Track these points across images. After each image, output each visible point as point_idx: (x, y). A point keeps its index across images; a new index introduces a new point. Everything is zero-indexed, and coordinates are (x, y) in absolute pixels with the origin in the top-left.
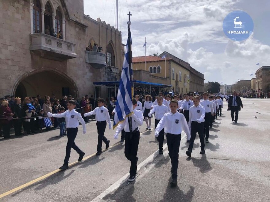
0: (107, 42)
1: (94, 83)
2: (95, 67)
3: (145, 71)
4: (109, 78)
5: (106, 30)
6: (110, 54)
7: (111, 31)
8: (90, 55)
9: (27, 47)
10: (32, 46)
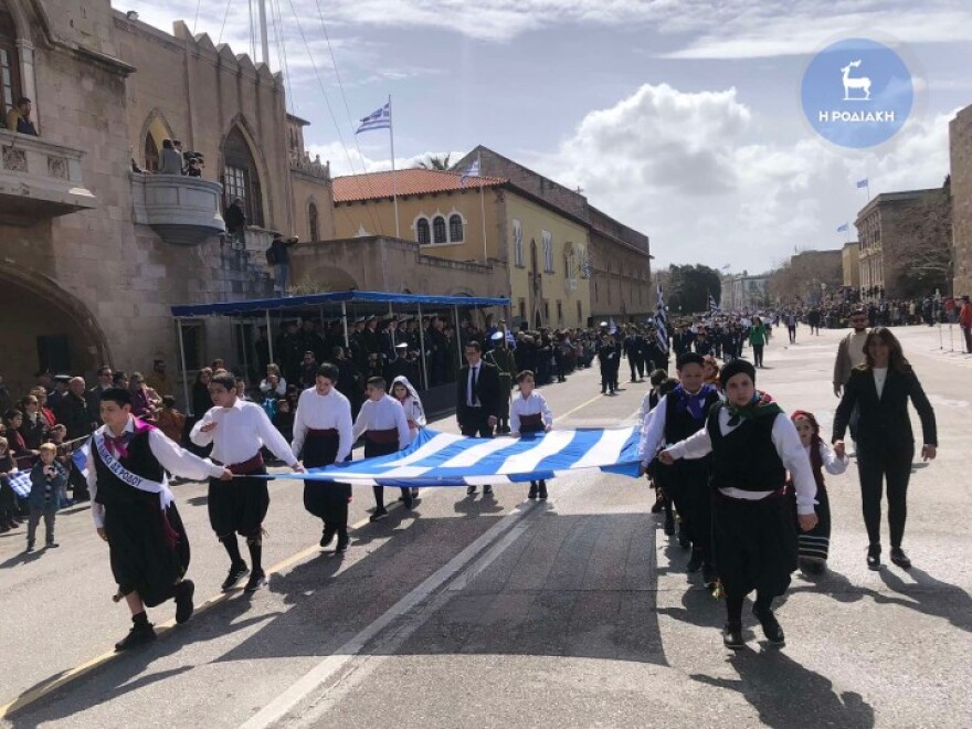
0: (221, 123)
1: (177, 311)
2: (172, 239)
3: (394, 240)
4: (240, 283)
5: (213, 69)
6: (238, 174)
7: (239, 75)
8: (149, 190)
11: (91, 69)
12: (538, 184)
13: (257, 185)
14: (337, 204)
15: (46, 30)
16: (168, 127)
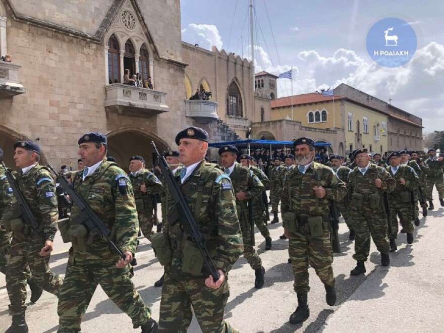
0: (228, 81)
2: (200, 122)
3: (290, 121)
4: (224, 137)
5: (226, 62)
6: (234, 98)
7: (235, 63)
8: (192, 105)
9: (100, 103)
10: (107, 101)
11: (173, 66)
12: (366, 98)
13: (241, 102)
14: (273, 109)
15: (158, 55)
16: (208, 83)
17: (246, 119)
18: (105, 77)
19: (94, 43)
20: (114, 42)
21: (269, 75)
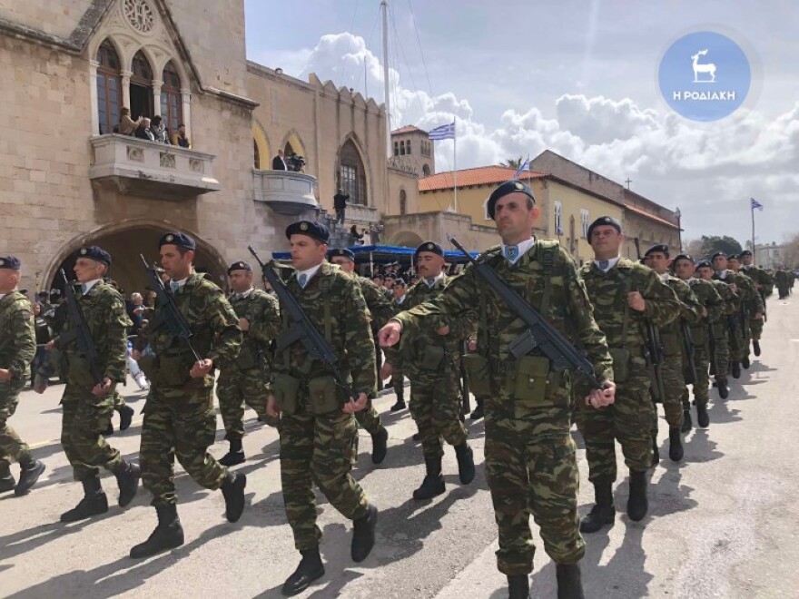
0: (339, 138)
1: (276, 255)
2: (282, 211)
3: (452, 214)
5: (334, 104)
6: (350, 170)
7: (353, 107)
8: (265, 180)
9: (82, 170)
10: (95, 168)
11: (229, 105)
12: (587, 176)
13: (364, 178)
14: (424, 192)
15: (199, 83)
16: (301, 141)
17: (373, 210)
18: (90, 122)
19: (67, 54)
20: (109, 53)
21: (419, 132)
